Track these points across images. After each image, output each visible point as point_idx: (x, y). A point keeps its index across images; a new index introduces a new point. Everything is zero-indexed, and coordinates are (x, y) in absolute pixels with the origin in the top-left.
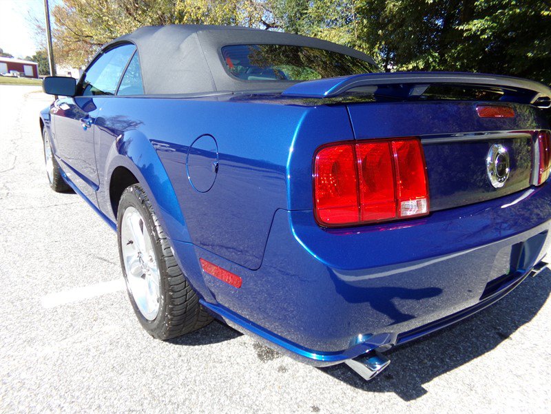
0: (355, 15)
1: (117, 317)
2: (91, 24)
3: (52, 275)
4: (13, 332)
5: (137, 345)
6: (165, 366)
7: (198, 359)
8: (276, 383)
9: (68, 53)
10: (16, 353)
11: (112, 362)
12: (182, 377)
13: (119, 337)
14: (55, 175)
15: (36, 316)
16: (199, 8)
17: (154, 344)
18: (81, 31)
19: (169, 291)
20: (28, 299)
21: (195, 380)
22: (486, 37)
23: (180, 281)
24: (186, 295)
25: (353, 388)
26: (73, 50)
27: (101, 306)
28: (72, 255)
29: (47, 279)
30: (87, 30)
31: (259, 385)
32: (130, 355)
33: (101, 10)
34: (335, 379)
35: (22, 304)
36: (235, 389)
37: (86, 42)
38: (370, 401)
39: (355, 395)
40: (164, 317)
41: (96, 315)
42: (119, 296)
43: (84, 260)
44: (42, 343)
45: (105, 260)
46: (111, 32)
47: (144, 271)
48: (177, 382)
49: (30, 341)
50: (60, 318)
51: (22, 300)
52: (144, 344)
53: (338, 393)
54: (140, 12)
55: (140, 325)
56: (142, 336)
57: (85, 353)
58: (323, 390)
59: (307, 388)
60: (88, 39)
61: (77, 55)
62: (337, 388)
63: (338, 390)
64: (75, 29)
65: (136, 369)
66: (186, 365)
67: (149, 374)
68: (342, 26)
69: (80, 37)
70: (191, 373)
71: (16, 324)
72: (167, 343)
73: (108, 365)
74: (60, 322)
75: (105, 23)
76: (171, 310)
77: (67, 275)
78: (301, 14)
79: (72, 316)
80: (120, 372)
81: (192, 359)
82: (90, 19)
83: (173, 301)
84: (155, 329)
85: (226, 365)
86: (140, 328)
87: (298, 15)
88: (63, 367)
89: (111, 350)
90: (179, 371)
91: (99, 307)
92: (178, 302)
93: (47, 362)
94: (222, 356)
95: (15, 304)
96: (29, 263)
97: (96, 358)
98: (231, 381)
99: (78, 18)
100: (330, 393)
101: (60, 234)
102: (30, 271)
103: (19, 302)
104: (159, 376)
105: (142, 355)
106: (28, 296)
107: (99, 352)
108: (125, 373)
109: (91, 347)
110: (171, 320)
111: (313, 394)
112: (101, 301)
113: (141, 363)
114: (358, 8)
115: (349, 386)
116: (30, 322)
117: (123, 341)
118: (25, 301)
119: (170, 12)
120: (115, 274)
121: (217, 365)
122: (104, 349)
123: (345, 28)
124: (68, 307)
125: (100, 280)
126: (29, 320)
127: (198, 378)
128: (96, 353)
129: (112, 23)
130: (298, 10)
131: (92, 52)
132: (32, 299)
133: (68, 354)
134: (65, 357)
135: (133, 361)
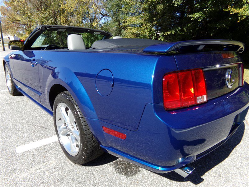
0: (143, 11)
1: (55, 155)
2: (19, 15)
3: (19, 136)
4: (4, 166)
5: (67, 168)
6: (83, 177)
7: (98, 172)
8: (136, 181)
9: (8, 28)
10: (8, 177)
11: (57, 177)
12: (92, 182)
13: (58, 165)
14: (12, 88)
15: (14, 157)
16: (72, 8)
17: (76, 167)
18: (15, 18)
19: (85, 142)
20: (9, 149)
21: (98, 183)
22: (201, 20)
23: (90, 137)
24: (93, 143)
25: (170, 180)
26: (11, 27)
27: (46, 150)
28: (27, 126)
29: (17, 138)
30: (17, 18)
31: (128, 183)
32: (65, 173)
33: (24, 8)
34: (161, 177)
35: (6, 152)
36: (118, 185)
37: (17, 23)
38: (179, 185)
39: (172, 183)
40: (82, 154)
41: (45, 155)
42: (54, 145)
43: (33, 128)
44: (20, 171)
45: (44, 128)
46: (30, 18)
47: (69, 133)
48: (90, 184)
49: (14, 171)
50: (27, 158)
51: (6, 150)
52: (71, 167)
53: (164, 183)
54: (43, 9)
55: (67, 158)
56: (68, 163)
57: (43, 174)
58: (157, 182)
59: (150, 182)
60: (18, 22)
61: (13, 29)
62: (163, 181)
63: (164, 182)
64: (11, 17)
65: (69, 180)
66: (92, 176)
67: (76, 182)
68: (137, 16)
69: (14, 21)
70: (96, 179)
71: (5, 162)
72: (82, 166)
73: (55, 179)
74: (27, 160)
75: (26, 14)
76: (86, 150)
77: (26, 136)
78: (119, 10)
79: (32, 156)
80: (62, 182)
81: (95, 173)
82: (19, 12)
83: (87, 147)
84: (77, 160)
85: (111, 174)
86: (67, 160)
87: (117, 11)
88: (33, 182)
89: (55, 172)
90: (90, 179)
91: (45, 151)
92: (89, 147)
93: (25, 180)
94: (108, 170)
95: (3, 152)
96: (6, 131)
97: (49, 176)
98: (115, 182)
99: (12, 12)
100: (160, 183)
101: (19, 116)
102: (7, 135)
103: (4, 151)
104: (81, 182)
105: (71, 173)
106: (8, 148)
107: (49, 173)
108: (64, 182)
109: (45, 171)
110: (86, 155)
111: (153, 184)
112: (45, 148)
113: (71, 177)
114: (144, 8)
115: (168, 180)
116: (12, 161)
117: (60, 167)
118: (7, 150)
119: (58, 9)
120: (50, 134)
121: (107, 174)
122: (51, 171)
123: (139, 16)
124: (30, 152)
125: (43, 137)
126: (12, 160)
127: (99, 182)
128: (48, 174)
129: (30, 14)
130: (117, 9)
131: (20, 28)
132: (11, 149)
133: (34, 175)
134: (33, 177)
135: (67, 176)
